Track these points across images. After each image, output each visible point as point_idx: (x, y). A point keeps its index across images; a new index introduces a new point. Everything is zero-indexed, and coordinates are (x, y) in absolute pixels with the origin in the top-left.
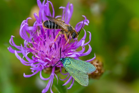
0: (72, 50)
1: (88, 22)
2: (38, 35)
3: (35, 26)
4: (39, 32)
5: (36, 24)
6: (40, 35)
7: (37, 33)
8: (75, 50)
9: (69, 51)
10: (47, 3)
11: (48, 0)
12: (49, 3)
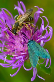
0: (39, 37)
1: (43, 10)
2: (8, 38)
3: (2, 33)
4: (7, 35)
5: (2, 31)
6: (9, 37)
7: (6, 37)
8: (41, 36)
9: (37, 39)
10: (2, 11)
11: (2, 8)
12: (3, 10)
